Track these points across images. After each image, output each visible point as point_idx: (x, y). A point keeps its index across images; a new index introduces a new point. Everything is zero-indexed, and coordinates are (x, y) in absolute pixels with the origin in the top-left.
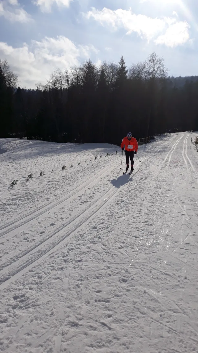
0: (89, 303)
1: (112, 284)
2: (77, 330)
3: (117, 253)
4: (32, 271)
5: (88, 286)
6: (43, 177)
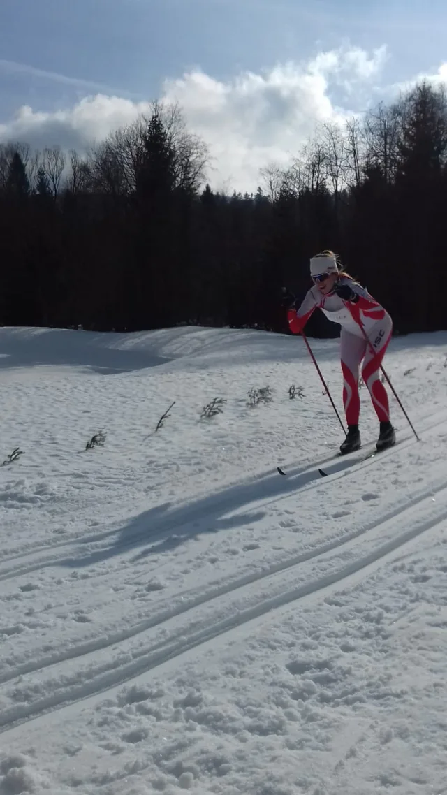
6: (298, 403)
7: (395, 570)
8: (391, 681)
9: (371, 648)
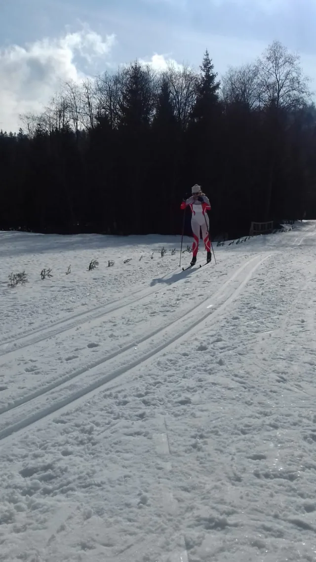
0: (239, 479)
1: (288, 444)
2: (228, 537)
3: (275, 388)
4: (63, 422)
5: (224, 447)
6: (48, 281)
7: (105, 397)
8: (95, 475)
9: (83, 452)
